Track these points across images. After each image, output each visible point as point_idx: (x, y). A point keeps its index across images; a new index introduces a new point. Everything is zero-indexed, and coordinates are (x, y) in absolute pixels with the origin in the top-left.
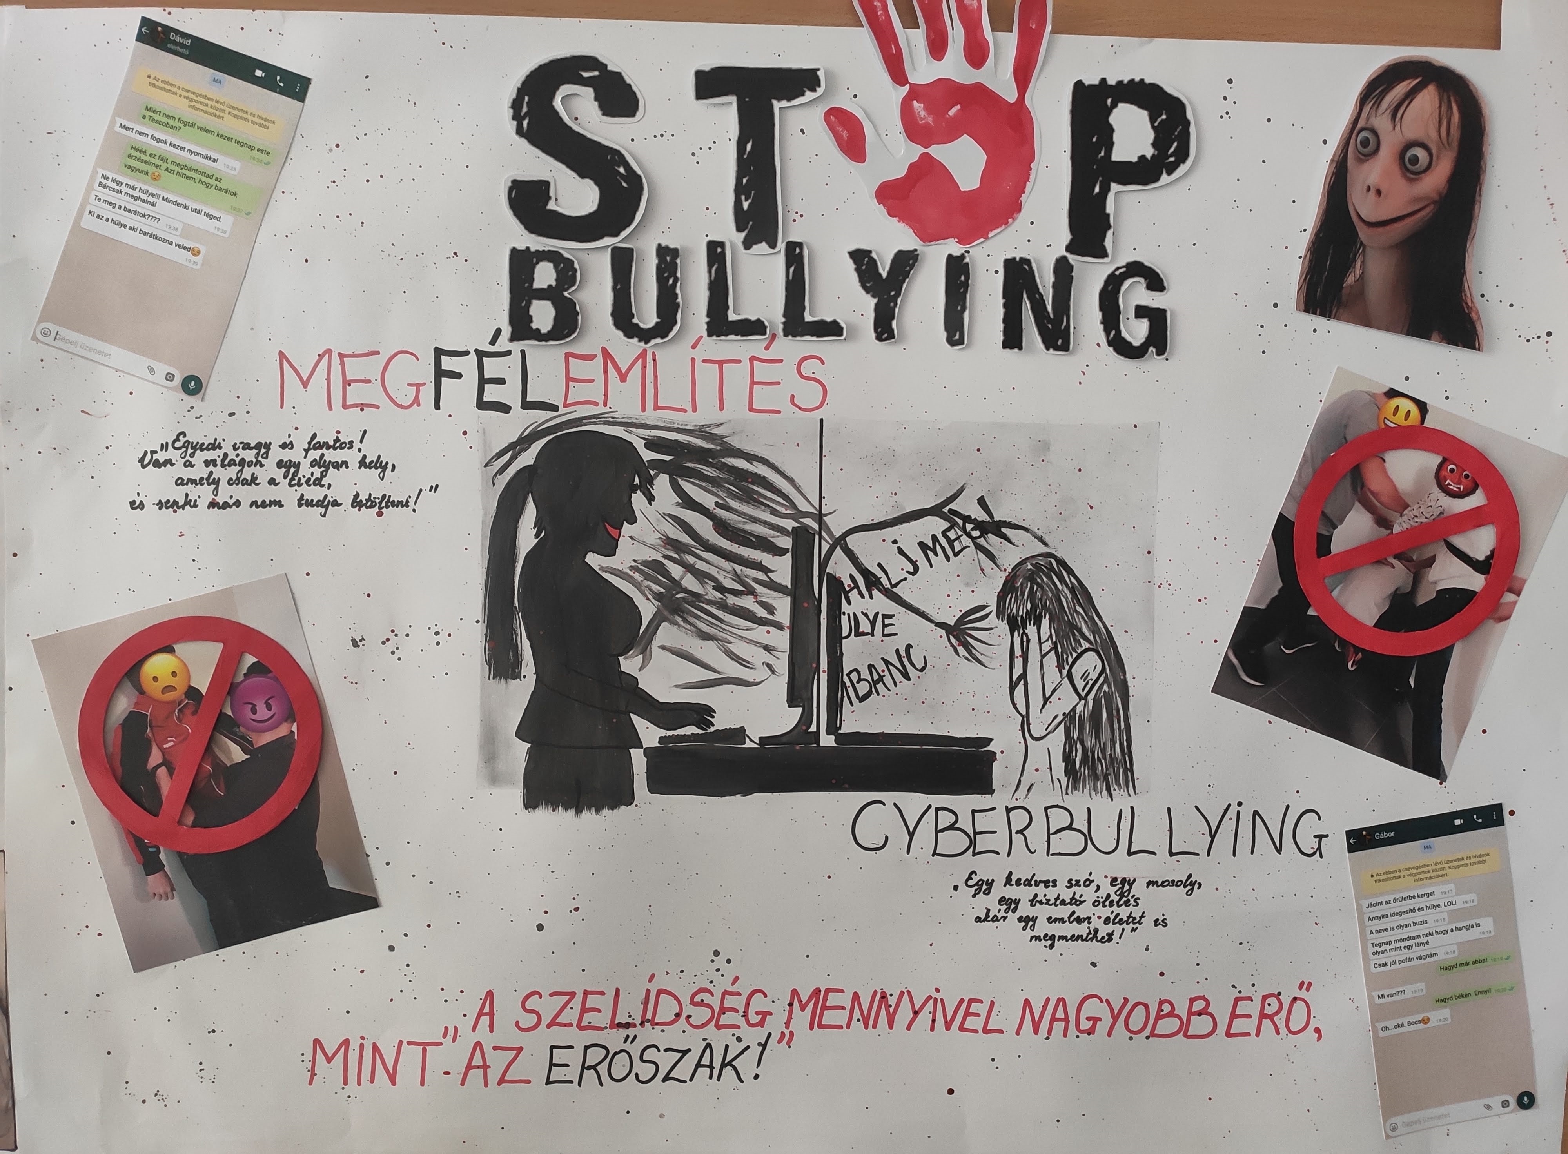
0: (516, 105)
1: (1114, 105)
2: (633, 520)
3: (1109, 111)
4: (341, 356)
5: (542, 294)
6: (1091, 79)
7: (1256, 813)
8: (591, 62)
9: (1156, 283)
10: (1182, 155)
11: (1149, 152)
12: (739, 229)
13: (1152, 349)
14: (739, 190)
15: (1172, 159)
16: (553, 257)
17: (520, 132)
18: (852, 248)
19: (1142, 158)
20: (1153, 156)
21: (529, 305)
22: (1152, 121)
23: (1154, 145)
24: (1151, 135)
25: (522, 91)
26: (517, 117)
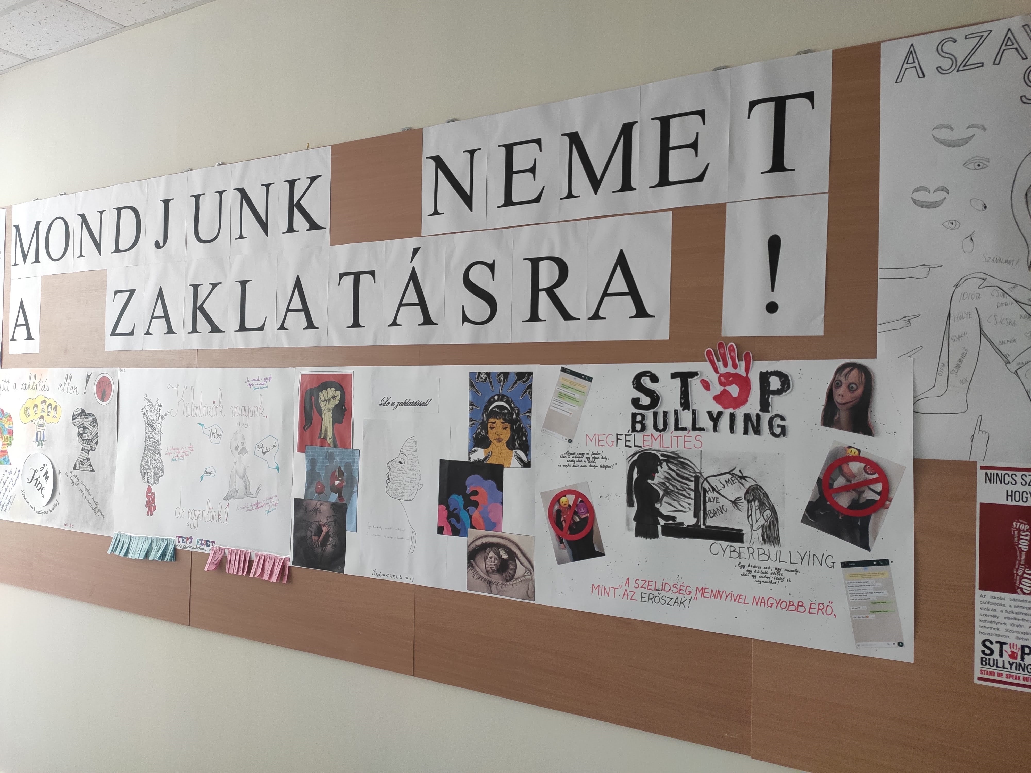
0: (633, 382)
1: (770, 376)
2: (658, 472)
3: (769, 378)
4: (598, 435)
5: (638, 422)
6: (764, 371)
7: (814, 555)
8: (649, 372)
9: (783, 419)
10: (788, 388)
11: (780, 387)
12: (681, 406)
13: (782, 435)
14: (681, 398)
15: (786, 389)
16: (641, 414)
17: (634, 387)
18: (707, 411)
19: (778, 389)
20: (781, 389)
21: (635, 424)
22: (780, 380)
23: (781, 385)
24: (780, 383)
25: (634, 379)
26: (633, 384)
